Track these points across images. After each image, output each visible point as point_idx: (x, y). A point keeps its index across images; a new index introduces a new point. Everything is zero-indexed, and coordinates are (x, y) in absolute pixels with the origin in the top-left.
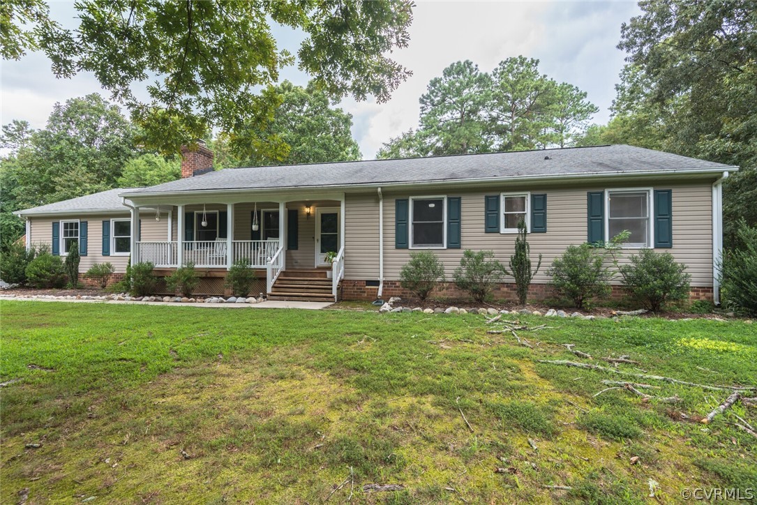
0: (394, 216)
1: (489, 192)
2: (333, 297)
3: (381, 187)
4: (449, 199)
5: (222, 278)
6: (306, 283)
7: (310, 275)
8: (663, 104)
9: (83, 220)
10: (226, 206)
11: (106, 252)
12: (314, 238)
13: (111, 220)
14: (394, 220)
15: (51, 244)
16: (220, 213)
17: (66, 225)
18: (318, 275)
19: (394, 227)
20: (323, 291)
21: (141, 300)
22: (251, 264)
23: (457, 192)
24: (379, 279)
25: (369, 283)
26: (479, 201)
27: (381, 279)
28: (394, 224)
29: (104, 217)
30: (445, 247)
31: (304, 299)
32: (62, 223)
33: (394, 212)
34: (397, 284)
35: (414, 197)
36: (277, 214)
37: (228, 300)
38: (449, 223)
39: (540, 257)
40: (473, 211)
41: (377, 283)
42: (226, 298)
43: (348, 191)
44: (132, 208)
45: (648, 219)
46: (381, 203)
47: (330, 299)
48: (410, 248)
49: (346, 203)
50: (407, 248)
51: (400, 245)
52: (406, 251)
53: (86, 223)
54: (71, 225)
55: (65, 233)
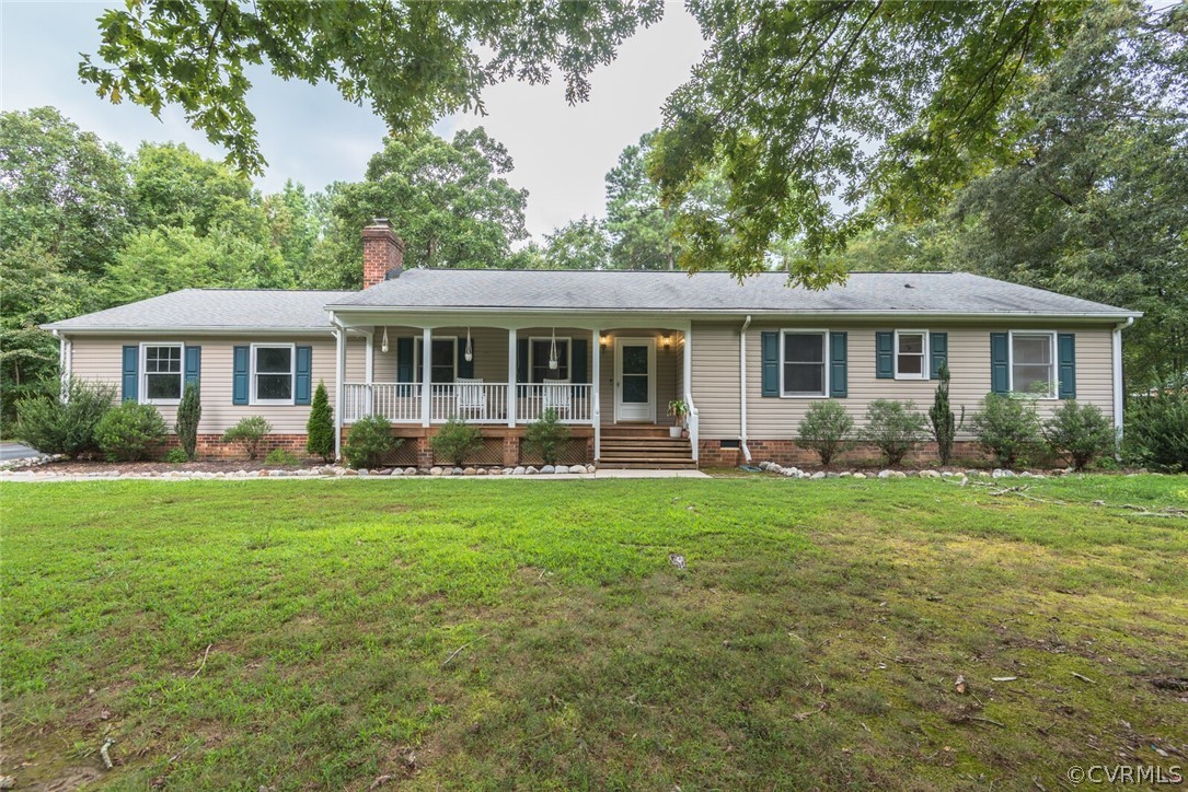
0: (760, 353)
1: (881, 327)
2: (694, 463)
3: (752, 316)
4: (831, 334)
5: (501, 439)
6: (641, 444)
7: (640, 433)
8: (962, 220)
9: (190, 343)
10: (507, 332)
11: (240, 398)
12: (612, 380)
13: (252, 345)
14: (760, 359)
15: (121, 384)
17: (151, 352)
18: (652, 433)
19: (760, 369)
20: (673, 454)
21: (390, 474)
22: (562, 418)
23: (843, 327)
24: (740, 438)
25: (725, 443)
26: (868, 338)
27: (744, 438)
28: (760, 364)
29: (237, 341)
30: (827, 396)
32: (143, 348)
33: (760, 348)
34: (764, 445)
35: (786, 330)
37: (542, 470)
38: (832, 365)
39: (963, 409)
40: (861, 352)
41: (737, 443)
42: (539, 467)
43: (696, 319)
44: (339, 328)
45: (1052, 366)
46: (743, 337)
47: (691, 466)
48: (782, 396)
49: (692, 335)
50: (778, 396)
51: (769, 390)
52: (777, 400)
53: (199, 348)
54: (164, 351)
55: (151, 366)
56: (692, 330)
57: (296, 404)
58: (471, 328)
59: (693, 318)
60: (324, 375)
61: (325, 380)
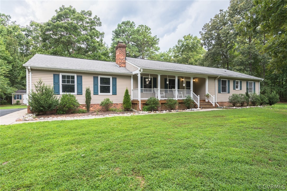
3: (220, 76)
6: (202, 103)
9: (78, 75)
11: (96, 93)
13: (99, 76)
14: (218, 85)
16: (153, 78)
17: (63, 77)
19: (218, 87)
23: (229, 79)
26: (232, 82)
27: (216, 102)
29: (94, 75)
30: (227, 93)
31: (208, 108)
33: (218, 83)
36: (174, 80)
38: (228, 87)
45: (253, 88)
46: (216, 80)
47: (214, 108)
49: (208, 79)
50: (220, 93)
51: (219, 92)
52: (220, 94)
53: (81, 76)
54: (68, 77)
55: (63, 81)
56: (208, 78)
57: (113, 95)
58: (168, 76)
59: (209, 76)
60: (128, 86)
61: (128, 88)
